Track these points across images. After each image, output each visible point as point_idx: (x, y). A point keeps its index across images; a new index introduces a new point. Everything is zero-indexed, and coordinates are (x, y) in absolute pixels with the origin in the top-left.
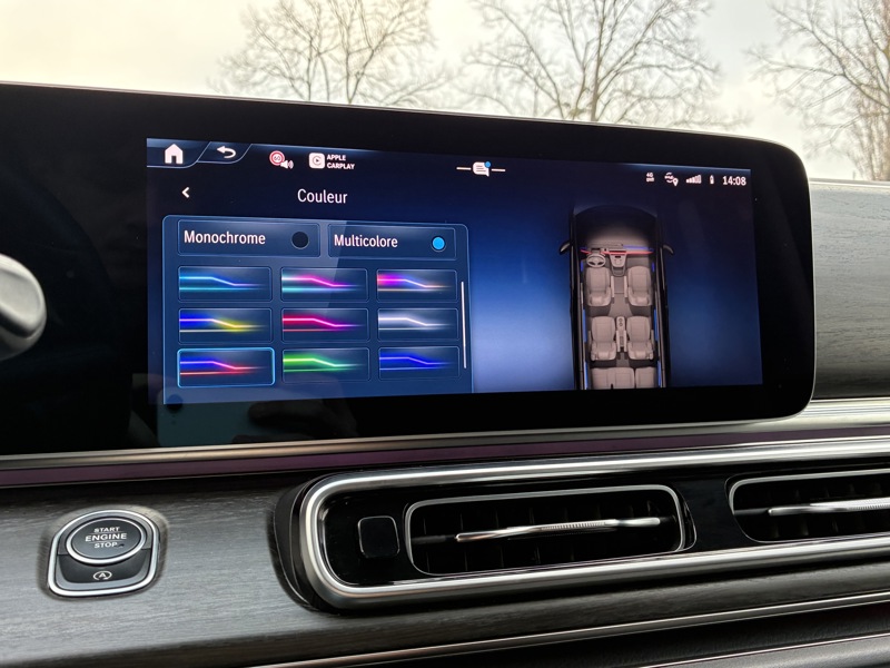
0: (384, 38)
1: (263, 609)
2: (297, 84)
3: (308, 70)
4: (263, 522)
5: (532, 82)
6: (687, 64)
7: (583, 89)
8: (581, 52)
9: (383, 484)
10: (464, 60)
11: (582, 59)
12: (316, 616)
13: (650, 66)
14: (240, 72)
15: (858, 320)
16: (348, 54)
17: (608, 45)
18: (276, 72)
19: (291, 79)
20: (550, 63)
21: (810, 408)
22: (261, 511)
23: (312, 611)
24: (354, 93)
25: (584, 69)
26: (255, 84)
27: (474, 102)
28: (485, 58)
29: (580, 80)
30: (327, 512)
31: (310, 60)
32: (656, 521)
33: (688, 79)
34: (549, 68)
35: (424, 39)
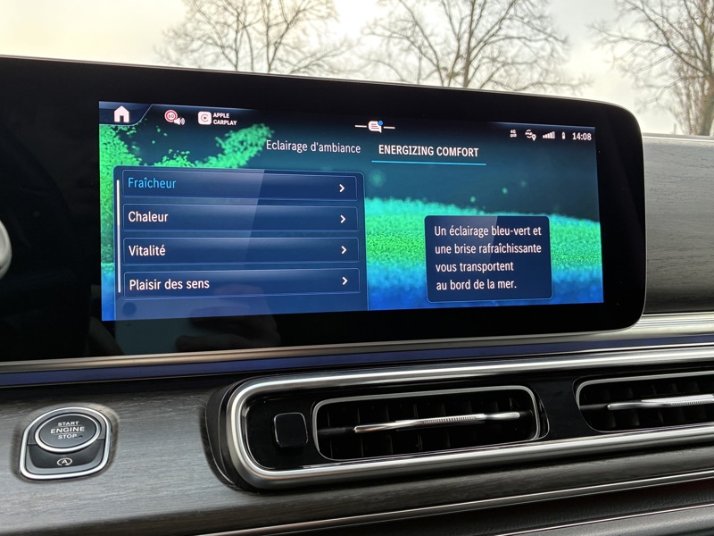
0: (297, 14)
1: (196, 489)
2: (227, 51)
3: (236, 40)
4: (197, 417)
5: (417, 50)
6: (542, 36)
7: (458, 56)
8: (457, 26)
9: (294, 386)
10: (362, 32)
11: (457, 31)
12: (239, 495)
13: (511, 38)
14: (180, 42)
15: (680, 250)
16: (268, 27)
17: (478, 20)
18: (210, 41)
19: (222, 47)
20: (431, 35)
21: (641, 321)
22: (195, 407)
23: (236, 490)
24: (273, 59)
25: (459, 40)
26: (193, 51)
27: (370, 66)
28: (379, 30)
29: (456, 49)
30: (248, 409)
31: (237, 32)
32: (516, 415)
33: (543, 49)
34: (431, 39)
35: (329, 15)
